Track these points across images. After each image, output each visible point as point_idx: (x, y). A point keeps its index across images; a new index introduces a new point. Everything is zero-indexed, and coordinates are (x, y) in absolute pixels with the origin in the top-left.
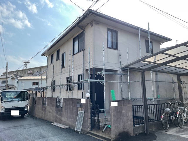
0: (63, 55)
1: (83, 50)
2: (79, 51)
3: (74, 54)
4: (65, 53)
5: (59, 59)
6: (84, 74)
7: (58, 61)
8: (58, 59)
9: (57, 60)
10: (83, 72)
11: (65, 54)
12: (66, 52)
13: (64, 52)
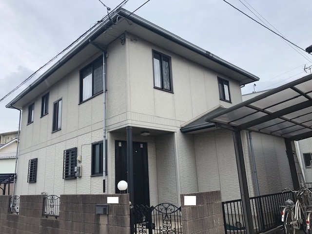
0: (56, 106)
1: (104, 91)
2: (94, 95)
3: (81, 101)
4: (61, 99)
5: (47, 113)
6: (106, 141)
7: (45, 118)
8: (44, 113)
9: (42, 116)
10: (105, 137)
11: (60, 102)
12: (63, 99)
13: (59, 98)
